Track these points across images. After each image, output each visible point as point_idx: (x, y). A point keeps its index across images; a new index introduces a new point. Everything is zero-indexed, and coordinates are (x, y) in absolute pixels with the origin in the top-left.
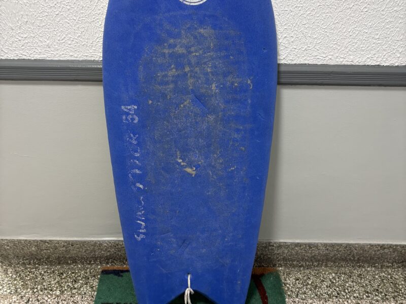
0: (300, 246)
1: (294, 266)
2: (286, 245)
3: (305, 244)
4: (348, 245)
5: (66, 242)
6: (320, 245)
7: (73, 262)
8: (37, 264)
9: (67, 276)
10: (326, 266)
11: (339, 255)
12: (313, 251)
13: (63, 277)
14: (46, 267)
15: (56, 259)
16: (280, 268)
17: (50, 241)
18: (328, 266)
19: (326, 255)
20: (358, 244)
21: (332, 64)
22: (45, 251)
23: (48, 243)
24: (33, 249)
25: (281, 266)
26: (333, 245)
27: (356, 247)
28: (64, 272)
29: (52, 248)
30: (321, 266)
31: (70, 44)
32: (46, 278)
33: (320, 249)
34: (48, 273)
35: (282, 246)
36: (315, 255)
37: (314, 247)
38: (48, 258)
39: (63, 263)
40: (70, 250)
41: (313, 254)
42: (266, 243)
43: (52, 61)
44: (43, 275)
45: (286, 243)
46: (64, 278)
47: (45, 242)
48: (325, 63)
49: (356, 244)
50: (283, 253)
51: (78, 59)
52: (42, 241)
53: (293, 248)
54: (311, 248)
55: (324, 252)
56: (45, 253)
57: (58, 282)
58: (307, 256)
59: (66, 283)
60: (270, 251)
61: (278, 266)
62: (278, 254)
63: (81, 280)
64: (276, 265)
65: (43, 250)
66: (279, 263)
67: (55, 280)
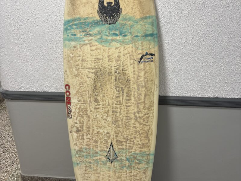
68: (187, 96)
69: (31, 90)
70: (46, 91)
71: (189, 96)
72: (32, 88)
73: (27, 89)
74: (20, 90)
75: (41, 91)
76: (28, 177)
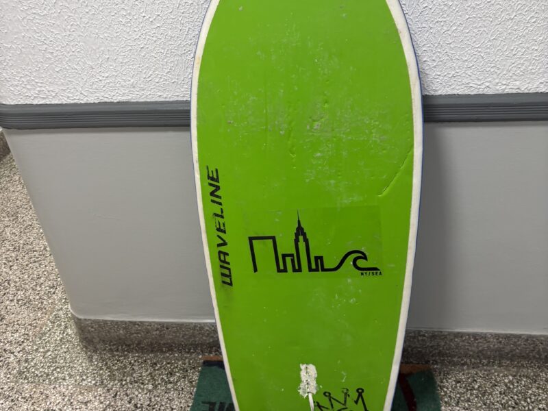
0: (462, 337)
1: (455, 364)
2: (443, 336)
3: (469, 334)
5: (159, 324)
7: (169, 350)
8: (126, 351)
9: (161, 367)
10: (500, 365)
11: (517, 351)
12: (481, 344)
13: (157, 368)
14: (137, 355)
15: (148, 346)
16: (435, 366)
17: (141, 322)
18: (502, 366)
19: (499, 350)
20: (544, 336)
21: (491, 93)
22: (135, 335)
23: (138, 325)
24: (121, 332)
25: (437, 363)
26: (508, 337)
27: (542, 340)
28: (157, 361)
29: (143, 332)
30: (493, 366)
31: (158, 82)
32: (136, 368)
33: (489, 342)
34: (138, 362)
35: (437, 336)
36: (483, 350)
37: (481, 339)
38: (139, 344)
39: (157, 351)
40: (164, 334)
41: (480, 349)
42: (414, 332)
43: (137, 103)
44: (133, 365)
45: (441, 332)
46: (158, 370)
47: (134, 323)
48: (480, 92)
49: (541, 336)
50: (438, 345)
51: (167, 100)
52: (131, 322)
53: (452, 340)
54: (477, 340)
55: (496, 346)
56: (135, 337)
57: (150, 374)
58: (472, 351)
59: (160, 375)
60: (421, 342)
61: (433, 363)
62: (431, 347)
63: (177, 372)
64: (429, 361)
65: (133, 334)
66: (434, 358)
67: (147, 371)
69: (64, 101)
70: (106, 100)
71: (514, 91)
72: (68, 93)
73: (54, 97)
74: (36, 102)
75: (92, 100)
76: (90, 322)
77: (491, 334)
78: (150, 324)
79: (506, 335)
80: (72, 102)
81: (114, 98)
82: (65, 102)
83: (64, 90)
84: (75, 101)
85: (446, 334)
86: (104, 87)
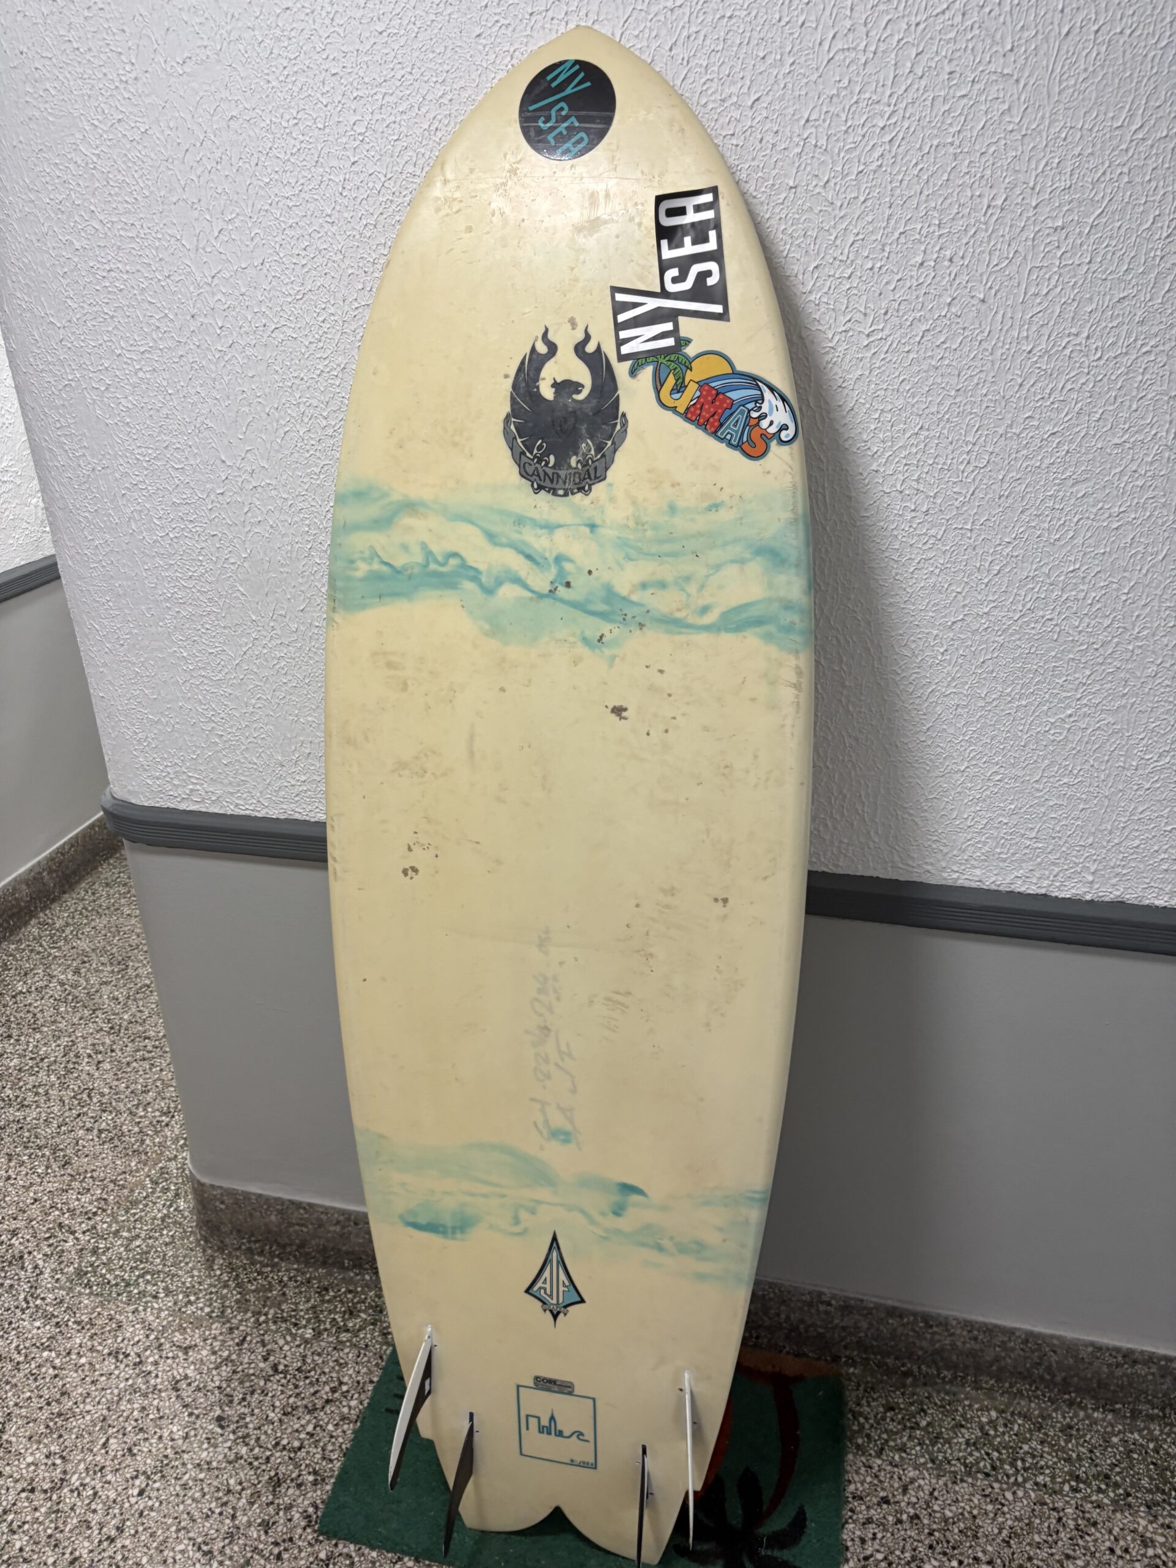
0: (901, 1316)
1: (889, 1372)
2: (865, 1309)
3: (914, 1314)
4: (1030, 1337)
5: (343, 1212)
6: (954, 1323)
7: (355, 1266)
8: (278, 1256)
9: (335, 1297)
10: (977, 1387)
11: (1009, 1361)
12: (937, 1337)
13: (327, 1298)
14: (295, 1266)
15: (319, 1252)
16: (851, 1370)
17: (310, 1205)
18: (981, 1388)
19: (972, 1353)
20: (1058, 1338)
22: (297, 1227)
23: (304, 1208)
24: (273, 1218)
25: (854, 1364)
26: (989, 1330)
27: (1054, 1345)
28: (331, 1284)
29: (312, 1224)
30: (963, 1385)
32: (290, 1293)
33: (953, 1334)
34: (296, 1281)
35: (853, 1308)
36: (942, 1350)
37: (937, 1326)
38: (301, 1246)
39: (333, 1265)
40: (350, 1233)
41: (937, 1346)
42: (809, 1293)
44: (285, 1286)
45: (862, 1301)
46: (329, 1301)
47: (298, 1205)
49: (1052, 1337)
50: (857, 1327)
52: (292, 1202)
53: (882, 1319)
54: (931, 1327)
55: (968, 1345)
56: (296, 1232)
57: (314, 1307)
58: (922, 1348)
59: (330, 1312)
60: (823, 1316)
61: (846, 1362)
62: (844, 1328)
63: (365, 1311)
64: (840, 1357)
65: (294, 1225)
66: (848, 1353)
67: (308, 1301)
68: (967, 884)
69: (230, 809)
70: (297, 816)
71: (974, 885)
72: (239, 798)
73: (213, 801)
74: (183, 806)
75: (274, 813)
76: (219, 1191)
77: (956, 1319)
78: (326, 1210)
79: (985, 1324)
80: (243, 813)
81: (312, 814)
82: (229, 812)
83: (231, 793)
84: (247, 812)
85: (872, 1305)
86: (297, 795)
